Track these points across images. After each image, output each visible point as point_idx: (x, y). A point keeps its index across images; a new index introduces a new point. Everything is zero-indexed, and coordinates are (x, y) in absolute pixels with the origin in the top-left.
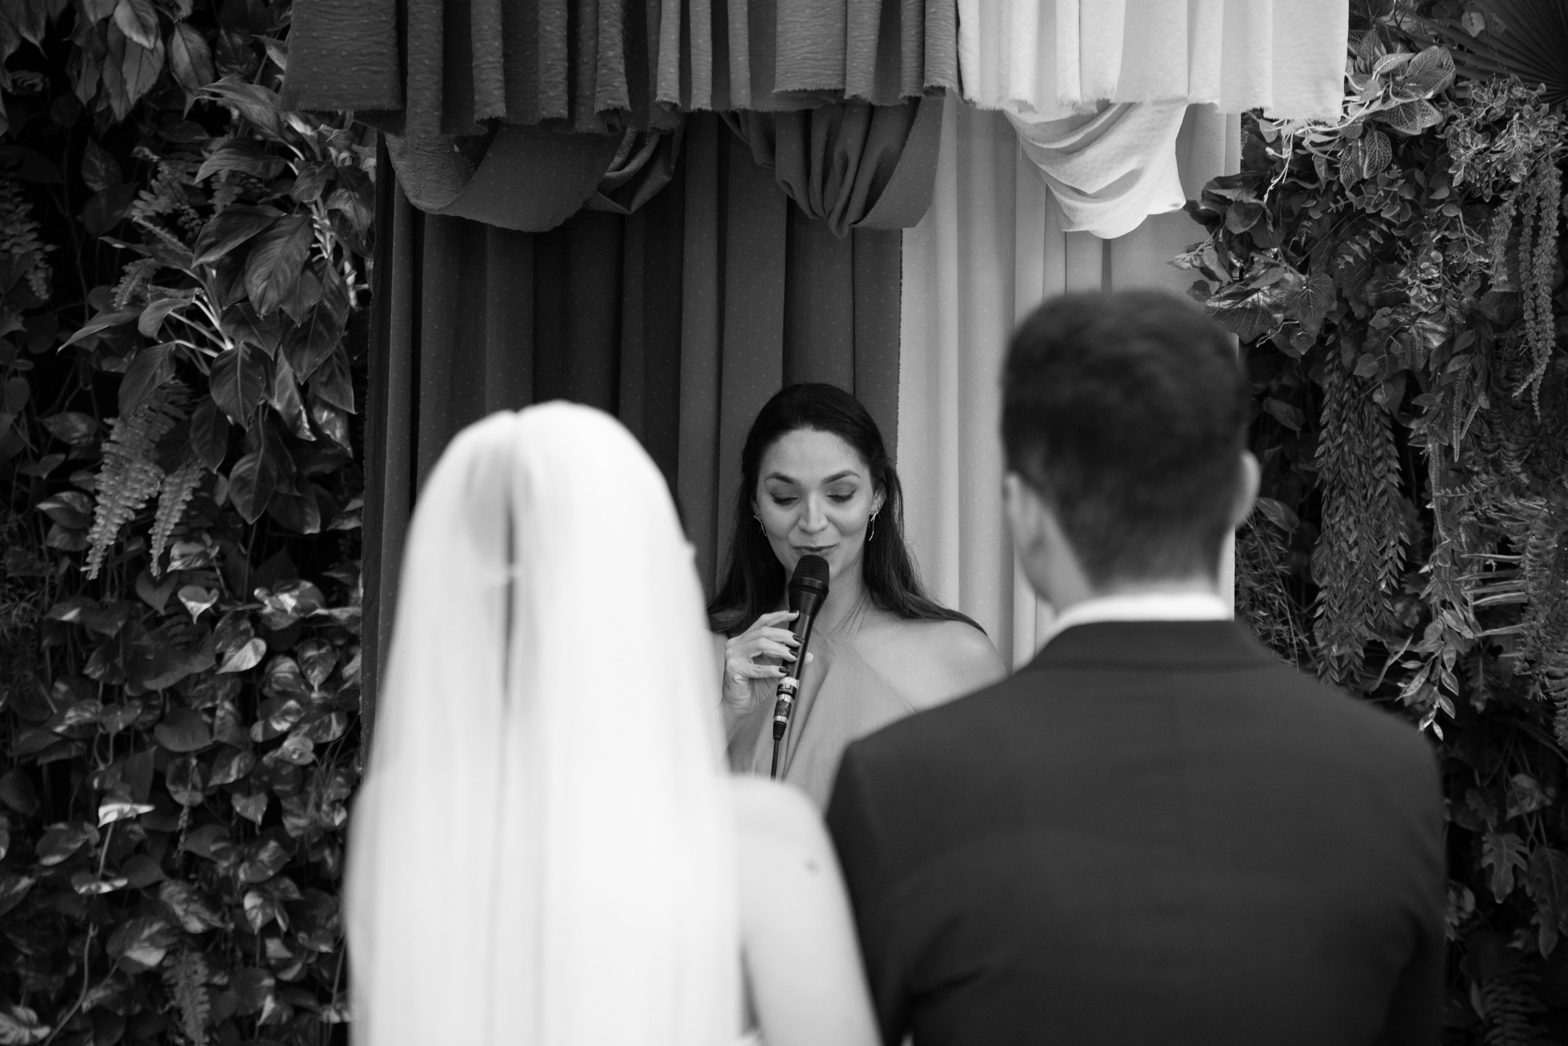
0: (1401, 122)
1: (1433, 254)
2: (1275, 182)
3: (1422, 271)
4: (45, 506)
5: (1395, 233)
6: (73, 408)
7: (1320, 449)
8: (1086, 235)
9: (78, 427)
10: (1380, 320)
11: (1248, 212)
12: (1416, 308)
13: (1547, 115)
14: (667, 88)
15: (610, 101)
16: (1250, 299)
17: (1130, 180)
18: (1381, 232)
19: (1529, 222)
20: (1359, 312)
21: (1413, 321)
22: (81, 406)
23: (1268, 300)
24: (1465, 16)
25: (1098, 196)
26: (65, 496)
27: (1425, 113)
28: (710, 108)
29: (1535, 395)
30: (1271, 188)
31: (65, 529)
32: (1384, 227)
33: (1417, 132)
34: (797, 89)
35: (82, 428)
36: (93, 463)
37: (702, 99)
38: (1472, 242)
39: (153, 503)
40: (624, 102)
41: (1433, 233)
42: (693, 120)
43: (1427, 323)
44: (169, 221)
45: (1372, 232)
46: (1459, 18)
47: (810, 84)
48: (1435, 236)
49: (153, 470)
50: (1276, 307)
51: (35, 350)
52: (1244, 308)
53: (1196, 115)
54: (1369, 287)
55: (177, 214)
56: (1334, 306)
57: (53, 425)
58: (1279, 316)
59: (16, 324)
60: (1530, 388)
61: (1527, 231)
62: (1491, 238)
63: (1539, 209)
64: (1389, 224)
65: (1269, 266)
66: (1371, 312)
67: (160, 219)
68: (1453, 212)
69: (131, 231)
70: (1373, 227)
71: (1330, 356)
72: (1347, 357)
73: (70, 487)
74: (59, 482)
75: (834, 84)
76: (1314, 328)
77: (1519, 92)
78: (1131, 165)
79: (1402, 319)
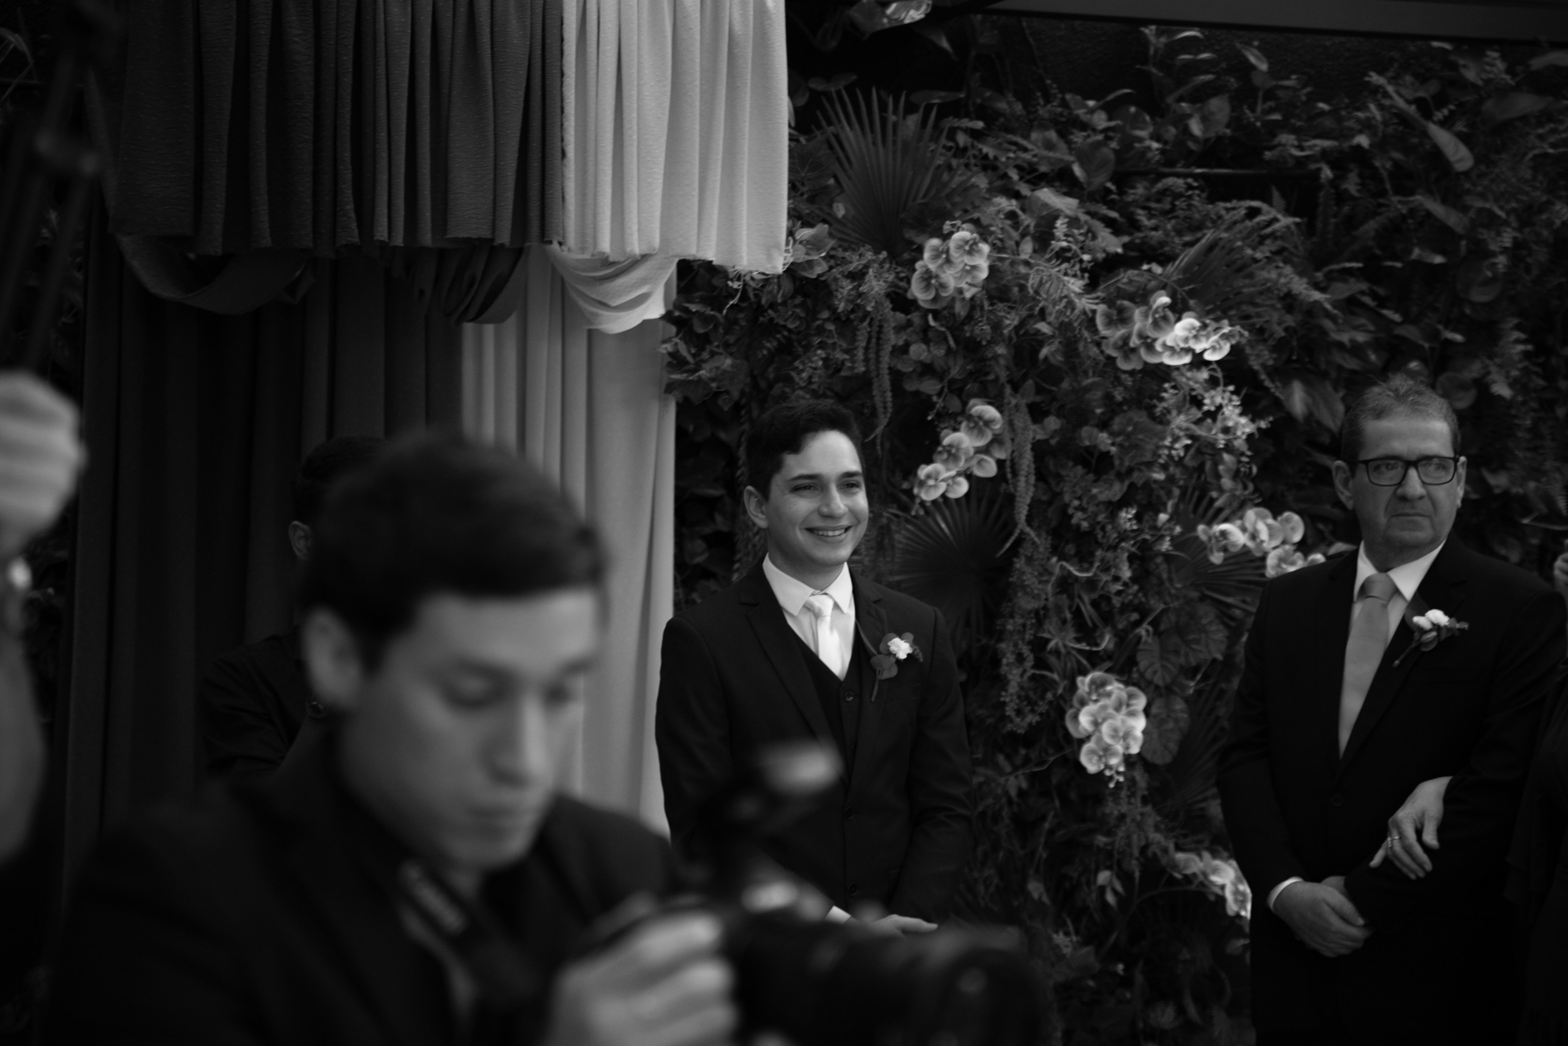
0: (805, 270)
1: (819, 352)
2: (731, 303)
3: (811, 361)
5: (794, 337)
7: (739, 472)
8: (604, 332)
10: (777, 389)
11: (706, 320)
12: (798, 384)
13: (888, 271)
15: (349, 239)
16: (697, 374)
17: (639, 300)
18: (784, 336)
19: (874, 334)
20: (763, 384)
21: (794, 390)
23: (708, 375)
24: (835, 205)
25: (616, 306)
27: (819, 264)
28: (402, 245)
29: (878, 441)
30: (728, 306)
32: (786, 333)
33: (814, 276)
34: (465, 236)
38: (840, 346)
40: (356, 240)
41: (816, 338)
43: (801, 393)
45: (778, 336)
46: (830, 206)
47: (474, 234)
48: (817, 340)
50: (713, 380)
52: (692, 381)
54: (770, 370)
56: (748, 380)
58: (714, 385)
60: (875, 438)
61: (874, 340)
62: (857, 344)
63: (881, 327)
64: (790, 331)
65: (713, 354)
66: (771, 386)
68: (831, 327)
70: (779, 332)
71: (743, 412)
72: (755, 413)
75: (487, 234)
76: (736, 394)
77: (869, 255)
78: (644, 290)
79: (788, 390)
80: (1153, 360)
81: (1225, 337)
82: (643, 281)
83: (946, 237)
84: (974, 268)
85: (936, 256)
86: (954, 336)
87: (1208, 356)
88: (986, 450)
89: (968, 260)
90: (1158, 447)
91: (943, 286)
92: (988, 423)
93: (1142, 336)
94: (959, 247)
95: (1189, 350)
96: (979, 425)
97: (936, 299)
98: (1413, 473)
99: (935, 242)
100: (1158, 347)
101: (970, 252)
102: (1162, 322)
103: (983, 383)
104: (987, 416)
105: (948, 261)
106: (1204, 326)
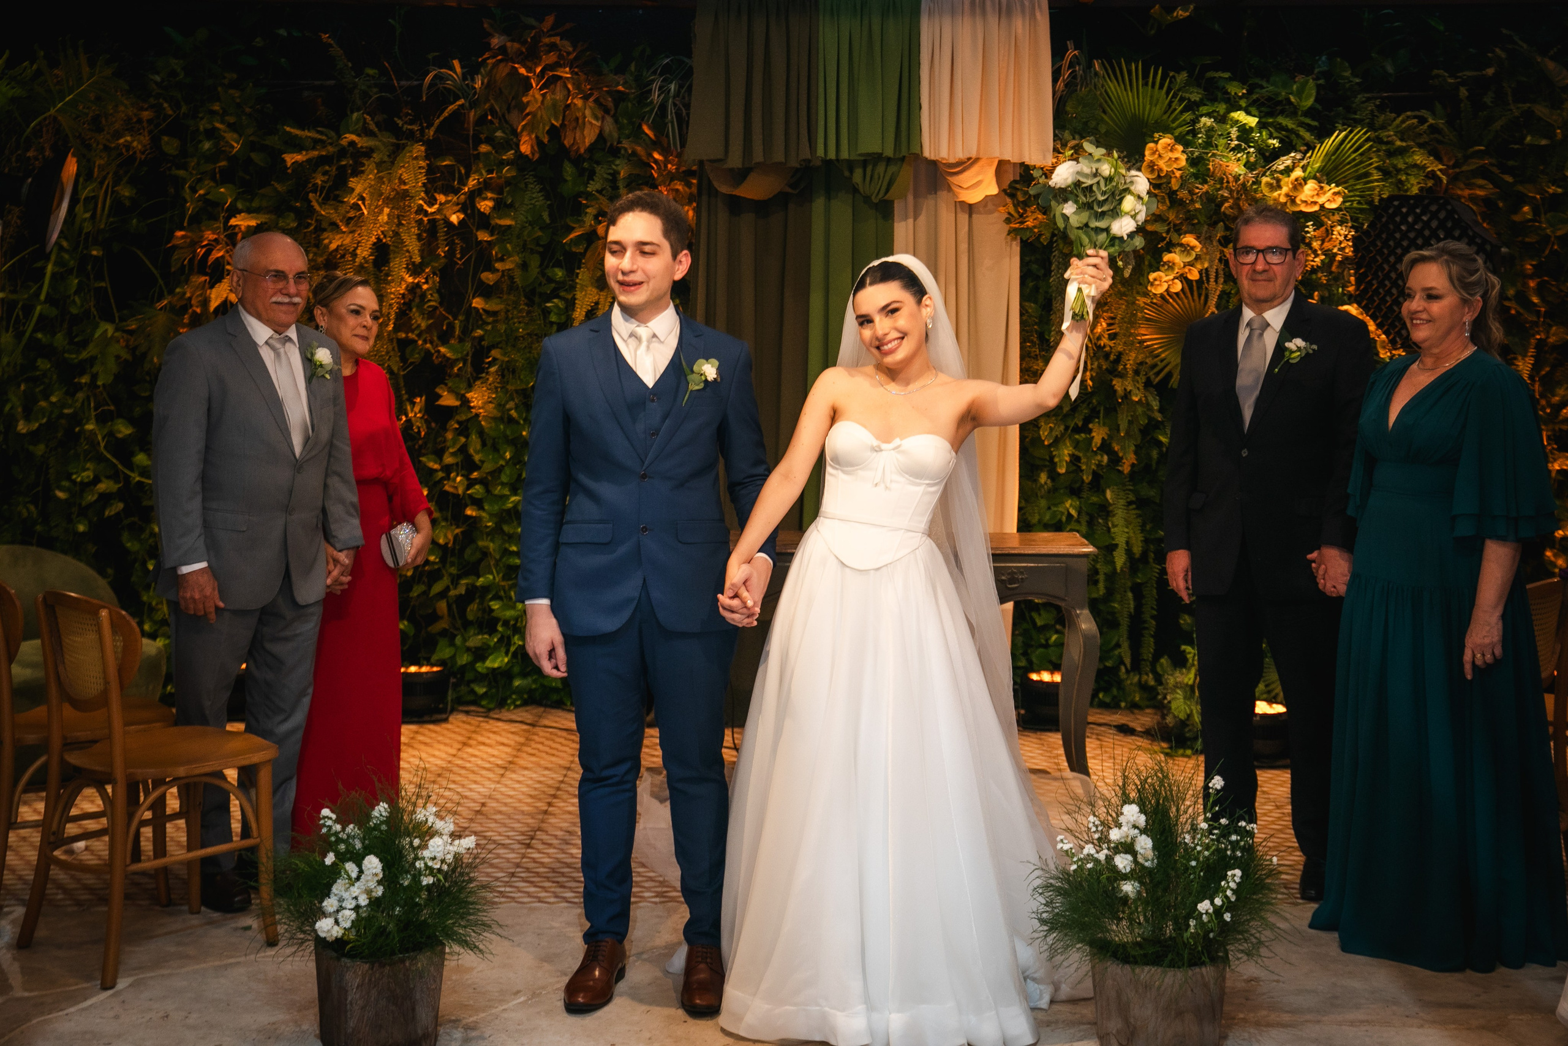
4: (549, 305)
6: (554, 266)
8: (963, 202)
9: (559, 273)
14: (820, 152)
17: (979, 183)
22: (558, 264)
25: (967, 189)
26: (555, 300)
28: (831, 159)
31: (556, 314)
34: (864, 152)
35: (560, 274)
36: (573, 288)
37: (832, 155)
39: (597, 303)
42: (828, 163)
44: (600, 192)
47: (870, 151)
49: (595, 290)
51: (542, 243)
53: (1001, 164)
55: (602, 190)
57: (549, 272)
59: (540, 234)
67: (597, 191)
69: (588, 196)
73: (558, 297)
74: (555, 294)
78: (979, 178)
80: (1297, 209)
81: (1335, 194)
82: (978, 174)
83: (1156, 142)
84: (1177, 159)
85: (1154, 153)
86: (1170, 198)
87: (1328, 206)
88: (1191, 264)
89: (1170, 155)
90: (1307, 261)
91: (1160, 170)
92: (1193, 248)
93: (1287, 195)
94: (1165, 148)
95: (1315, 203)
96: (1187, 249)
97: (1159, 177)
98: (1261, 256)
99: (1151, 145)
100: (1298, 202)
101: (1171, 150)
102: (1298, 185)
103: (1193, 225)
104: (1192, 244)
105: (1160, 156)
106: (1322, 188)
